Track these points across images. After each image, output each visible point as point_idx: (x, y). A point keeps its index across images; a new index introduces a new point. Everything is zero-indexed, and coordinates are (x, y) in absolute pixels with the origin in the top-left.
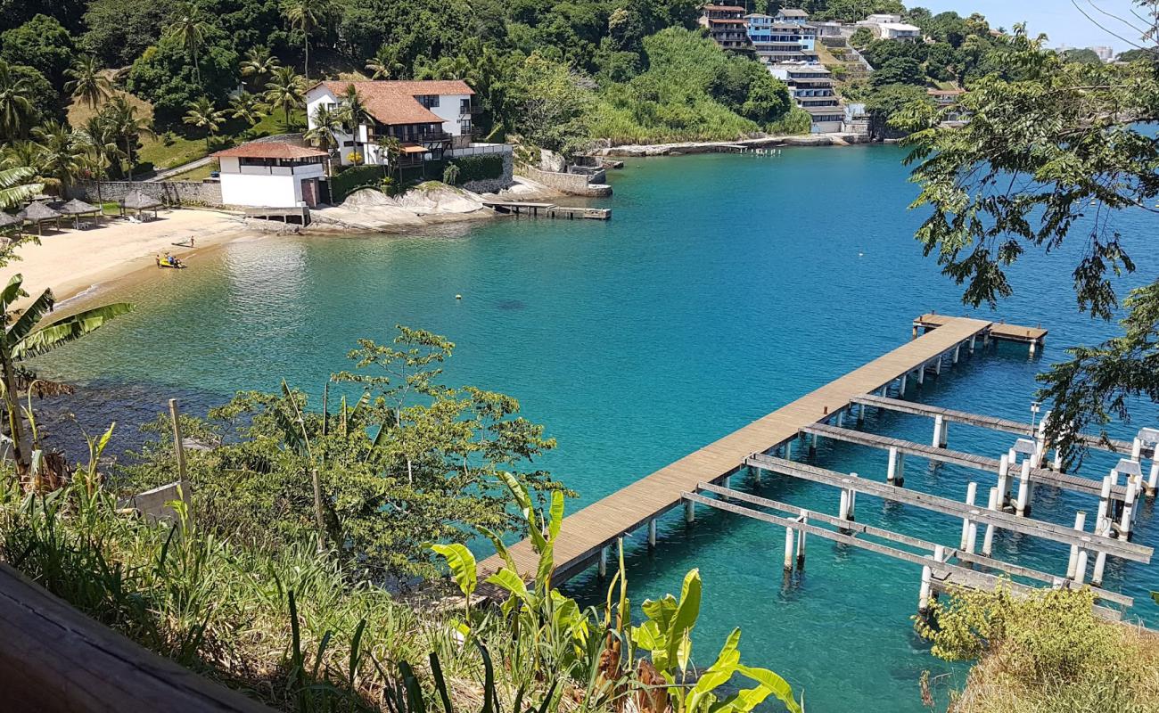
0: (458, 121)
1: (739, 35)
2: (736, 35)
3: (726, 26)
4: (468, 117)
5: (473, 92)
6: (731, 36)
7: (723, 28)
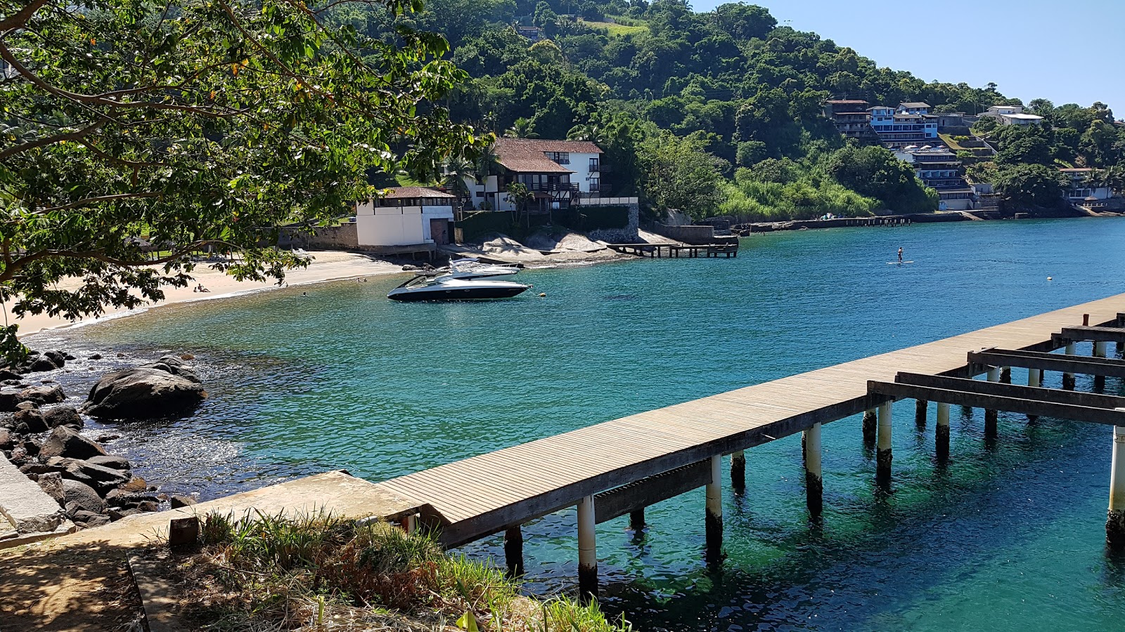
0: (587, 179)
1: (862, 126)
2: (859, 125)
3: (850, 118)
4: (597, 175)
5: (601, 152)
6: (854, 126)
7: (847, 119)
